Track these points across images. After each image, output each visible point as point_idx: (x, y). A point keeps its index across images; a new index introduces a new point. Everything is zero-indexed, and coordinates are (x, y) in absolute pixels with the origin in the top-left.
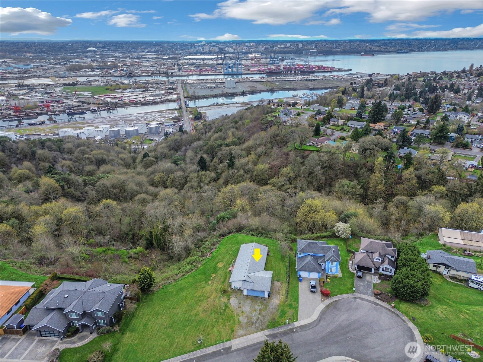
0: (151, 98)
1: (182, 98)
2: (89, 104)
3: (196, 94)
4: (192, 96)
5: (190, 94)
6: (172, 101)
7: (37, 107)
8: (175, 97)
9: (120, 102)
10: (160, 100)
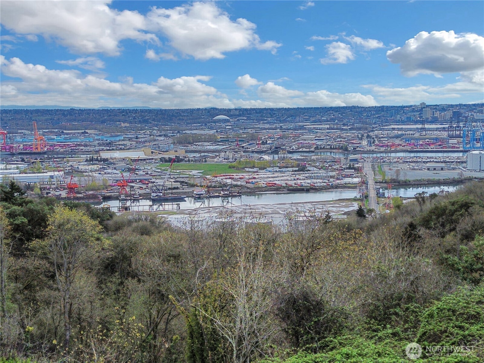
0: (309, 181)
1: (371, 183)
2: (193, 186)
3: (402, 178)
4: (391, 179)
5: (388, 177)
6: (349, 187)
7: (106, 187)
8: (356, 180)
9: (249, 185)
10: (325, 184)
